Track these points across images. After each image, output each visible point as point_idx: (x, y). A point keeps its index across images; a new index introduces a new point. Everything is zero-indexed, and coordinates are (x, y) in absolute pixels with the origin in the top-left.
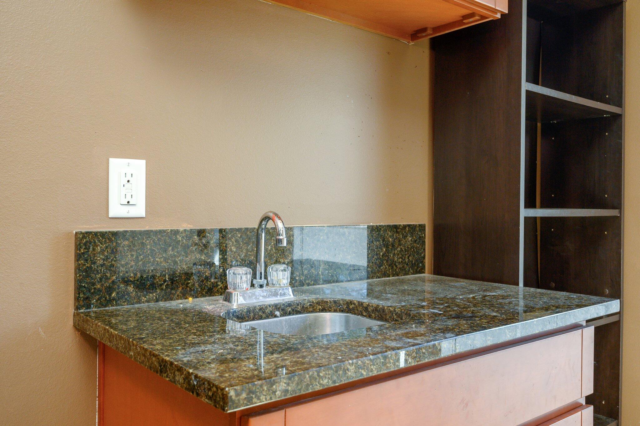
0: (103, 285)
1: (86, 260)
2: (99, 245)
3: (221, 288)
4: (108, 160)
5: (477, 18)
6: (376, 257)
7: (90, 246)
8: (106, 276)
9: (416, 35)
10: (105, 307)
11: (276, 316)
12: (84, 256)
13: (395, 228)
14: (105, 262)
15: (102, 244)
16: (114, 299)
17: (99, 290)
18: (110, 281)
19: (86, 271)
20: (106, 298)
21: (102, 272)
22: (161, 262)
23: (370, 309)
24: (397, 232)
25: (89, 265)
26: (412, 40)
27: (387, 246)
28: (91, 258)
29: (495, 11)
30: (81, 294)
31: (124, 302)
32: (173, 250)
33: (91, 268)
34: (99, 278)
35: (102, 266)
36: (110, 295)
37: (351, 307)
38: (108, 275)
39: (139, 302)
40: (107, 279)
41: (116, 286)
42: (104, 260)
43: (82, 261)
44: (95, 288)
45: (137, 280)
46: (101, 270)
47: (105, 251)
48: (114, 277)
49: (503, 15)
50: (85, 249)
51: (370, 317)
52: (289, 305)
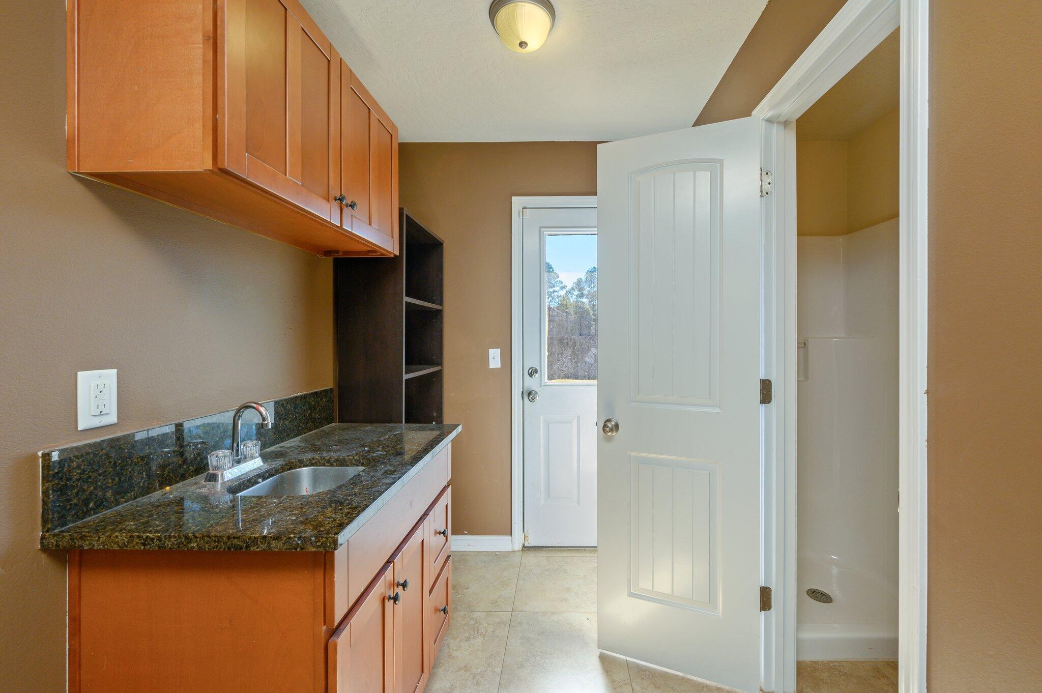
0: (80, 498)
1: (61, 479)
2: (74, 461)
3: (192, 471)
4: (76, 374)
5: (379, 254)
6: (304, 418)
7: (65, 464)
8: (83, 489)
9: (328, 253)
10: (82, 519)
11: (258, 483)
12: (58, 476)
13: (316, 394)
14: (82, 476)
15: (78, 459)
16: (91, 509)
17: (76, 505)
18: (87, 493)
19: (61, 490)
20: (83, 511)
21: (79, 486)
22: (138, 462)
23: (332, 460)
24: (317, 397)
25: (64, 483)
26: (325, 256)
27: (310, 408)
28: (66, 475)
29: (391, 253)
30: (55, 514)
31: (102, 509)
32: (149, 449)
33: (66, 485)
34: (75, 493)
35: (78, 480)
36: (87, 506)
37: (314, 462)
38: (85, 487)
39: (118, 504)
40: (84, 491)
41: (94, 496)
42: (80, 474)
43: (56, 481)
44: (71, 504)
45: (116, 485)
46: (77, 485)
47: (81, 465)
48: (92, 488)
49: (395, 256)
50: (59, 468)
51: (332, 465)
52: (267, 471)
